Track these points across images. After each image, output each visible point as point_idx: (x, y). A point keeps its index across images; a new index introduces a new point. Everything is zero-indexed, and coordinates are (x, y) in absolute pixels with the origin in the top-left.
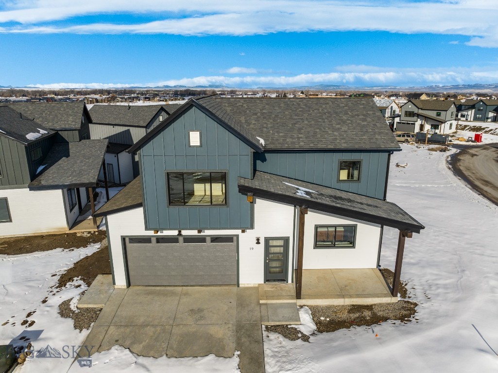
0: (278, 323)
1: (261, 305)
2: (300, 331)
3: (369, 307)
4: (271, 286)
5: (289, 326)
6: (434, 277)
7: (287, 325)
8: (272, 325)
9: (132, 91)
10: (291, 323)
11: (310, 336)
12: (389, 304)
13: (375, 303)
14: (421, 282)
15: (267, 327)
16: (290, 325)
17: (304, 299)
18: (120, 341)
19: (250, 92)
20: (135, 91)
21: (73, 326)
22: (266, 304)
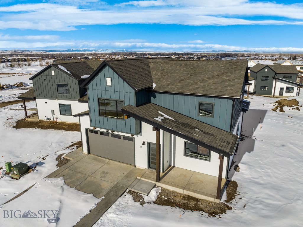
0: (136, 191)
1: (137, 179)
2: (143, 199)
3: (197, 200)
4: (150, 171)
5: (140, 194)
6: (266, 197)
7: (140, 193)
8: (133, 191)
9: (192, 53)
10: (142, 193)
11: (146, 203)
12: (212, 202)
13: (204, 199)
14: (251, 197)
15: (129, 191)
16: (142, 194)
17: (161, 183)
18: (65, 176)
19: (270, 55)
20: (194, 54)
21: (56, 165)
22: (140, 180)
